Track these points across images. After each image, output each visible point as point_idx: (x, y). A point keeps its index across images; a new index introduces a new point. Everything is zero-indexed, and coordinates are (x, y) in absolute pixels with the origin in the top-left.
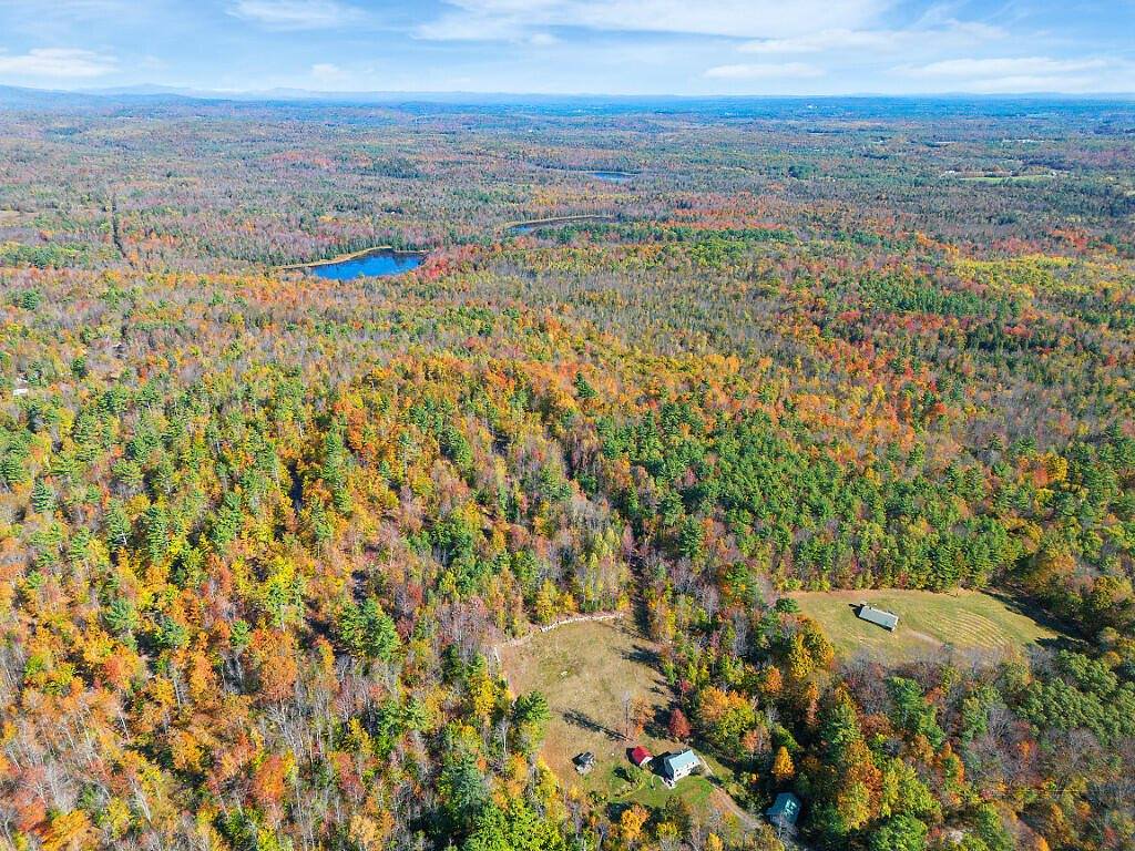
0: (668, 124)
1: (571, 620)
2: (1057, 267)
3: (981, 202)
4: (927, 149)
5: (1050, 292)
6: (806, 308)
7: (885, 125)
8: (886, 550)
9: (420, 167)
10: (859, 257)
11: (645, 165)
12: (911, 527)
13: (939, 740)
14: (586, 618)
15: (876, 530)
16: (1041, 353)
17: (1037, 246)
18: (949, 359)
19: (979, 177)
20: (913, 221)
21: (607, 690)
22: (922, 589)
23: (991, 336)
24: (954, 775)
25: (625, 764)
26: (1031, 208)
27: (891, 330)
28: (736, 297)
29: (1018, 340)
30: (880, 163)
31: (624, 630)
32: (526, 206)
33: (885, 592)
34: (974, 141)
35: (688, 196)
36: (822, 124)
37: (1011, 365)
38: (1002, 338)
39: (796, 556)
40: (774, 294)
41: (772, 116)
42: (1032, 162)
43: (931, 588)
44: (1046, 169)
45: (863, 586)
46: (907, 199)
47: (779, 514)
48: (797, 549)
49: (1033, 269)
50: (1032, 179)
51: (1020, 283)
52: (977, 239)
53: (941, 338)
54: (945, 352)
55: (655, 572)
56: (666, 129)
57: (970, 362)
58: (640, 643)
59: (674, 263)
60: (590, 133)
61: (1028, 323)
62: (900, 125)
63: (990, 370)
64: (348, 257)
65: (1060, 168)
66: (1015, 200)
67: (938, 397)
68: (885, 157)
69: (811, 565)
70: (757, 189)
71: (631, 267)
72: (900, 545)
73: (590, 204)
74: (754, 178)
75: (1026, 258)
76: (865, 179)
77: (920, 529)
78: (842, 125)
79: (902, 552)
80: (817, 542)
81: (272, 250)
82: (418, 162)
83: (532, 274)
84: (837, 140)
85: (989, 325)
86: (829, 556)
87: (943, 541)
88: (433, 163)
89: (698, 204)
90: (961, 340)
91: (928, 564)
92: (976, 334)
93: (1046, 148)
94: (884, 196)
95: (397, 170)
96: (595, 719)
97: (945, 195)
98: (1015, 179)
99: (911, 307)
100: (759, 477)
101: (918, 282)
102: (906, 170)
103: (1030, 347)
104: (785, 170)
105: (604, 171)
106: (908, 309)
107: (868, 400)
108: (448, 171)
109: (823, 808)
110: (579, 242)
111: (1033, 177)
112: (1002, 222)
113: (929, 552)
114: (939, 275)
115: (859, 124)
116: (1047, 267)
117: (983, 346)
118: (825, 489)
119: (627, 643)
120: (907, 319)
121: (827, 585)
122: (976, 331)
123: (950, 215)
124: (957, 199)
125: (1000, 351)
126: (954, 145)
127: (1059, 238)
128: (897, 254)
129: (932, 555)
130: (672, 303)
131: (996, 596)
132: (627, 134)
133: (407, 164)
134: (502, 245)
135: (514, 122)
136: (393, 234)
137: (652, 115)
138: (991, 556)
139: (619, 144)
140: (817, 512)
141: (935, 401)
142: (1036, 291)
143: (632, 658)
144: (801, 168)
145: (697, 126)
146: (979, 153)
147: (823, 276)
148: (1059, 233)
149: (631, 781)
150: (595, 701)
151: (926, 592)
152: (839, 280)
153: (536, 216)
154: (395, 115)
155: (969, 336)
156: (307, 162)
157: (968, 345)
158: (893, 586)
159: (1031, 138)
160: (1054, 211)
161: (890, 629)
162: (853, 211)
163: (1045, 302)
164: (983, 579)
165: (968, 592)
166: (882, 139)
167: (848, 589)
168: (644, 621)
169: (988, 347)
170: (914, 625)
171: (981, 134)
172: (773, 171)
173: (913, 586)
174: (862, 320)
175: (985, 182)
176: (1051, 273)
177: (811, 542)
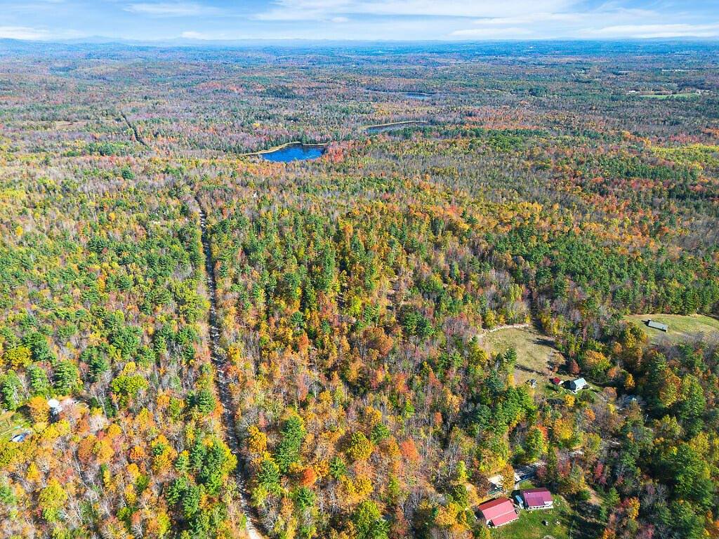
0: (441, 60)
1: (502, 327)
2: (713, 151)
3: (656, 111)
4: (614, 76)
5: (711, 166)
6: (569, 176)
7: (585, 60)
8: (660, 294)
9: (296, 91)
10: (592, 146)
11: (437, 88)
12: (670, 284)
13: (705, 369)
14: (511, 326)
15: (652, 286)
16: (713, 201)
17: (697, 139)
18: (660, 204)
19: (651, 95)
20: (617, 124)
21: (532, 356)
22: (677, 314)
23: (683, 192)
24: (714, 383)
25: (550, 384)
26: (688, 115)
27: (623, 188)
28: (525, 170)
29: (699, 193)
30: (586, 86)
31: (530, 332)
32: (372, 116)
33: (657, 315)
34: (644, 71)
35: (471, 108)
36: (541, 59)
37: (697, 207)
38: (689, 192)
39: (614, 297)
40: (548, 167)
41: (508, 54)
42: (683, 85)
43: (682, 313)
44: (694, 89)
45: (647, 313)
46: (609, 109)
47: (601, 278)
48: (614, 293)
49: (698, 151)
50: (686, 96)
51: (693, 161)
52: (659, 134)
53: (654, 192)
54: (657, 200)
55: (543, 306)
56: (442, 64)
57: (674, 206)
58: (540, 337)
59: (481, 150)
60: (394, 67)
61: (703, 184)
62: (594, 60)
63: (685, 209)
64: (277, 149)
65: (701, 89)
66: (677, 110)
67: (663, 224)
68: (589, 82)
69: (621, 301)
70: (513, 104)
71: (455, 153)
72: (666, 292)
73: (412, 115)
74: (509, 96)
75: (692, 146)
76: (580, 97)
77: (675, 284)
78: (555, 60)
79: (668, 295)
80: (625, 290)
81: (233, 144)
82: (294, 88)
83: (395, 157)
84: (555, 70)
85: (681, 185)
86: (631, 296)
87: (688, 290)
88: (303, 88)
89: (479, 114)
90: (666, 194)
91: (681, 301)
92: (674, 190)
93: (692, 76)
94: (594, 107)
95: (282, 93)
96: (529, 367)
97: (633, 107)
98: (675, 96)
99: (634, 175)
100: (586, 260)
101: (633, 160)
102: (604, 90)
103: (706, 197)
104: (527, 91)
105: (411, 93)
106: (632, 176)
107: (622, 226)
108: (314, 93)
109: (652, 398)
110: (416, 137)
111: (686, 94)
112: (672, 124)
113: (682, 296)
114: (644, 156)
115: (567, 59)
116: (706, 151)
117: (678, 197)
118: (622, 266)
119: (535, 337)
120: (632, 182)
121: (629, 311)
122: (674, 188)
123: (639, 120)
124: (640, 110)
125: (688, 200)
126: (632, 74)
127: (709, 134)
128: (615, 144)
129: (683, 296)
130: (488, 174)
131: (713, 317)
132: (417, 67)
133: (287, 89)
134: (371, 140)
135: (342, 60)
136: (300, 133)
137: (429, 55)
138: (712, 297)
139: (415, 75)
140: (619, 276)
141: (661, 226)
142: (703, 166)
143: (538, 343)
144: (537, 90)
145: (460, 61)
146: (648, 78)
147: (575, 158)
148: (708, 130)
149: (556, 390)
150: (527, 360)
151: (679, 316)
152: (585, 159)
153: (380, 122)
154: (263, 56)
155: (670, 191)
156: (225, 88)
157: (670, 196)
158: (662, 313)
159: (681, 68)
160: (703, 117)
161: (665, 331)
162: (578, 118)
163: (709, 172)
164: (708, 308)
165: (700, 316)
166: (584, 69)
167: (639, 314)
168: (540, 327)
169: (682, 197)
170: (676, 329)
171: (647, 65)
172: (519, 92)
173: (673, 313)
174: (605, 183)
175: (656, 98)
176: (710, 155)
177: (621, 290)
